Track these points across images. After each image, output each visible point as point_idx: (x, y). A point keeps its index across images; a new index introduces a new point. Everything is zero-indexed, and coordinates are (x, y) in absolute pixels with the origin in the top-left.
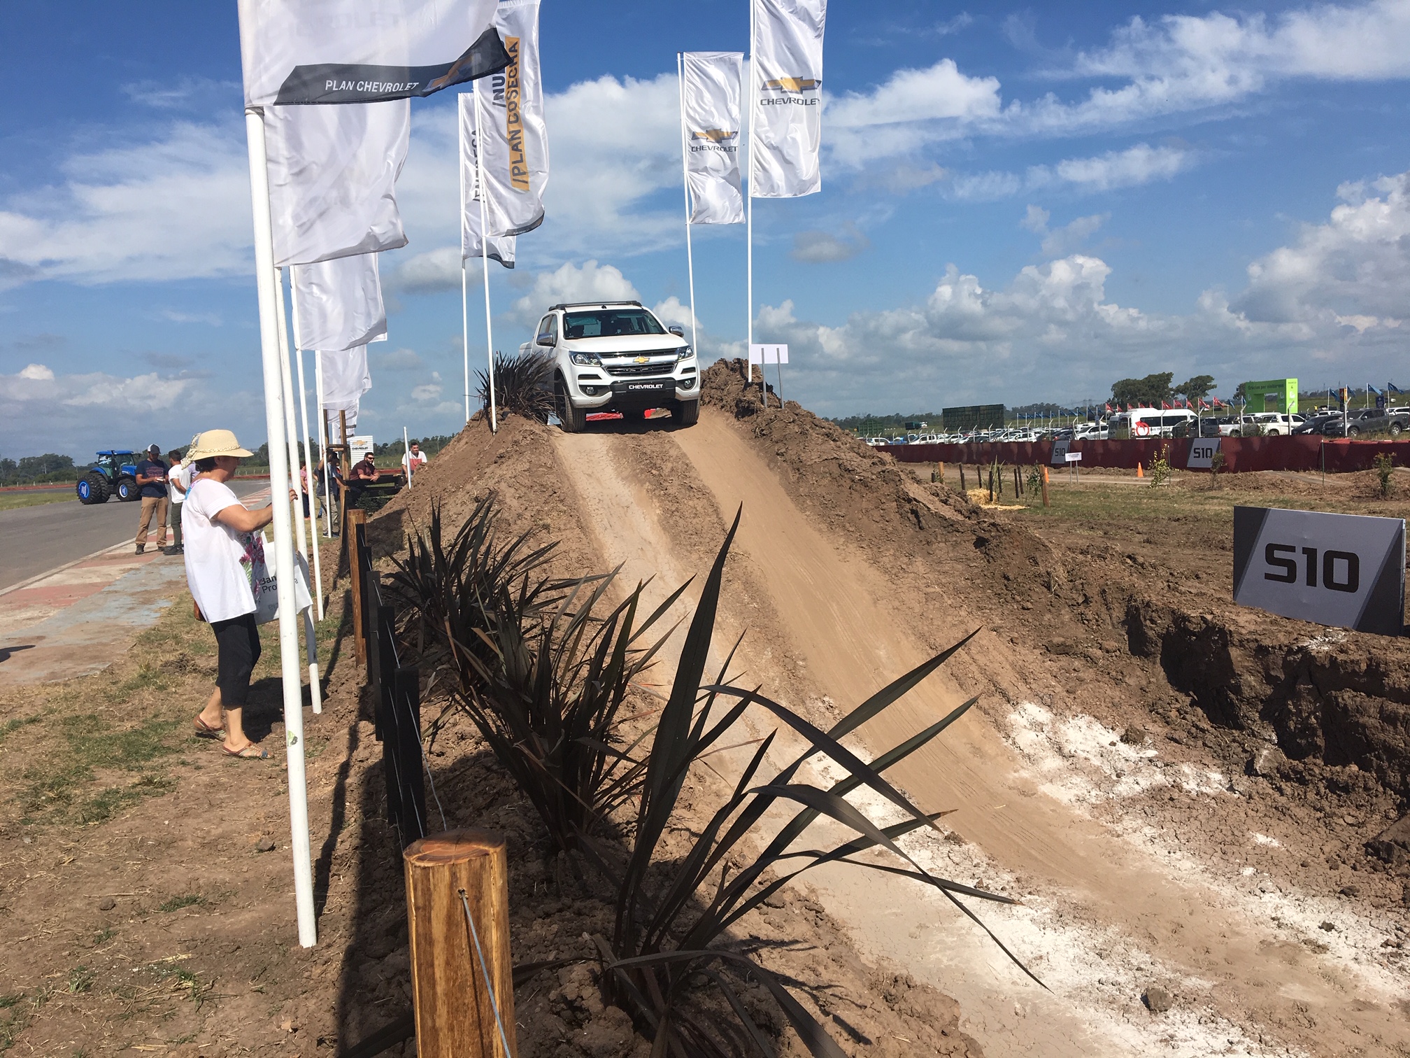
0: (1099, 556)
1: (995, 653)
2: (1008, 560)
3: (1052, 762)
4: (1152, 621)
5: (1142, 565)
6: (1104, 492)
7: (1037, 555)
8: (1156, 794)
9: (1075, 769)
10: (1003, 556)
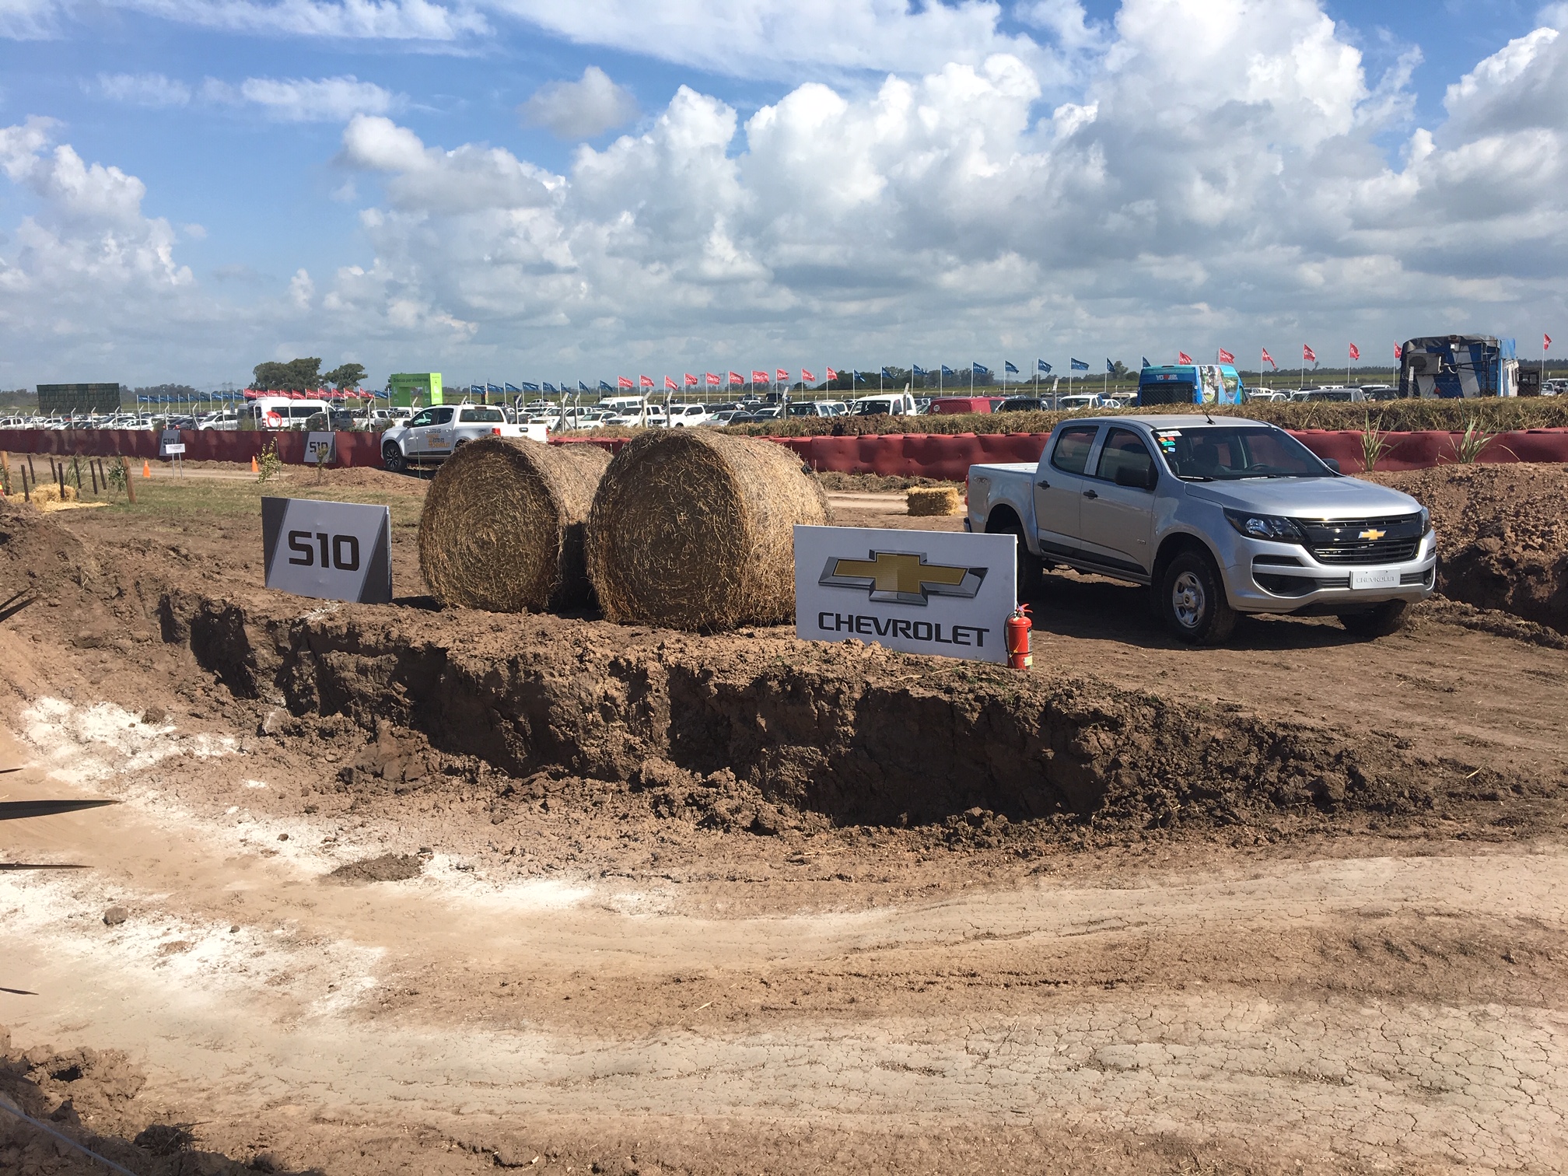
0: (138, 549)
2: (34, 557)
3: (67, 749)
5: (186, 557)
7: (67, 550)
9: (90, 753)
10: (28, 553)
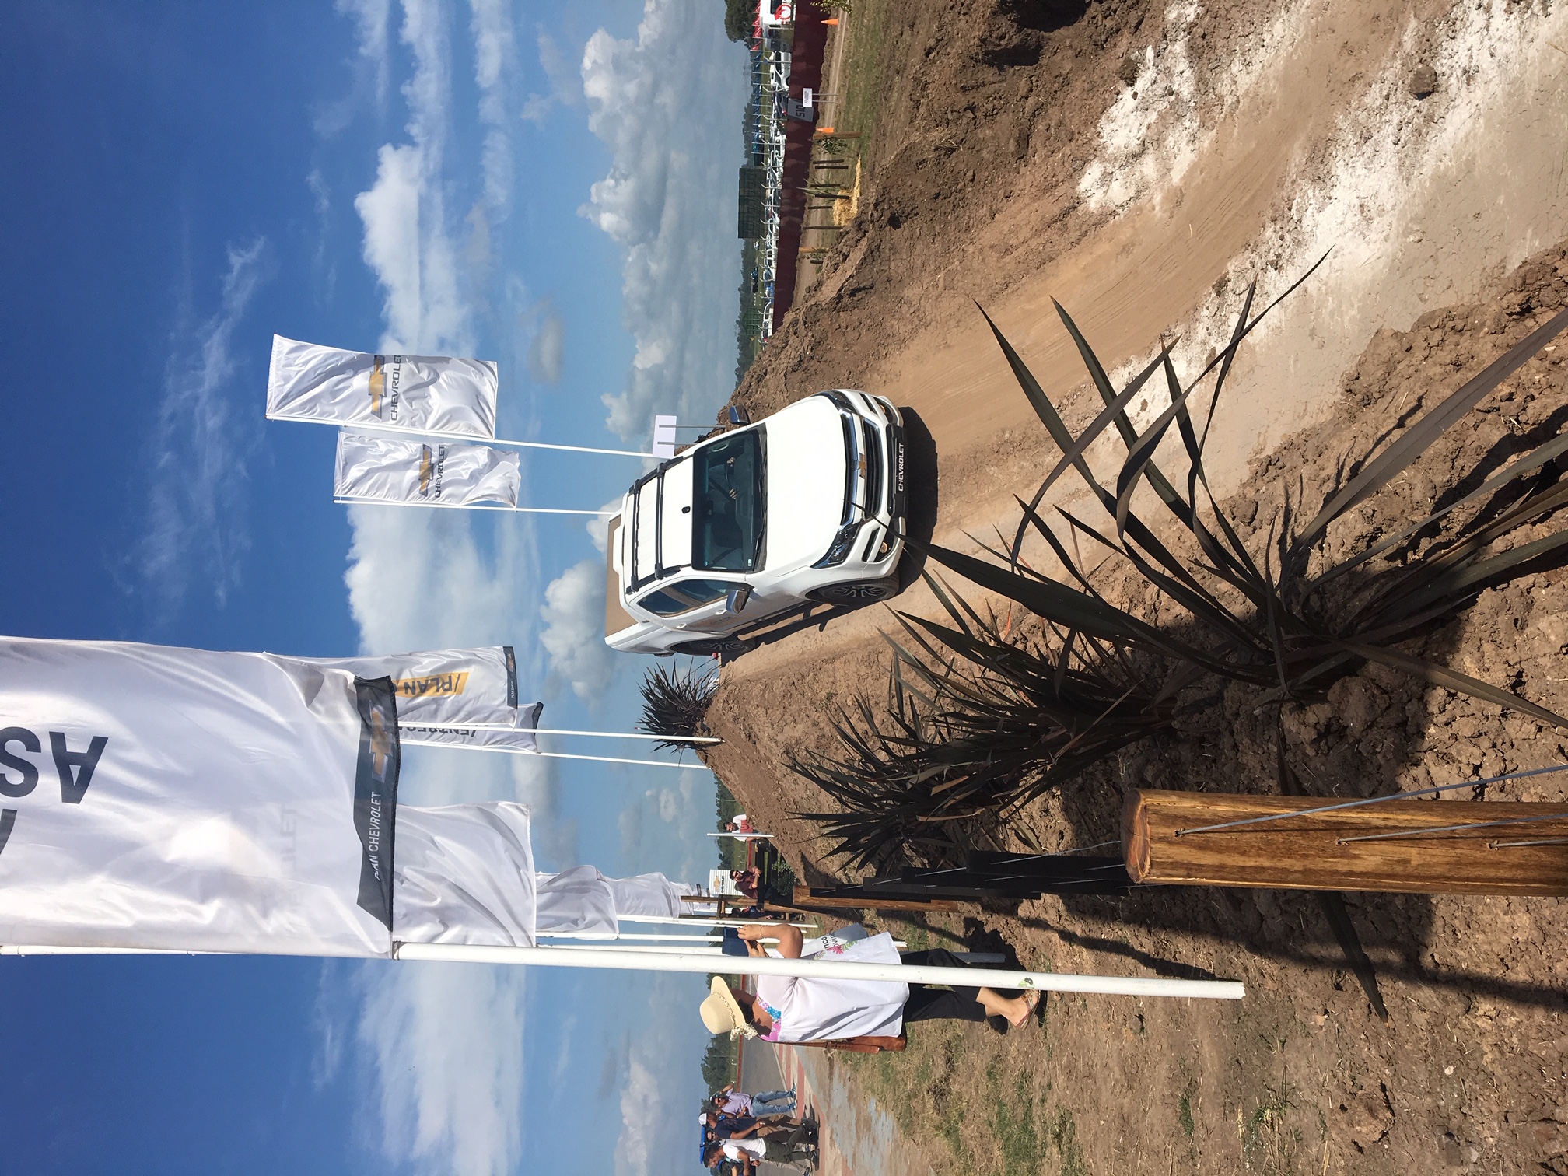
0: (923, 89)
1: (1019, 218)
2: (917, 192)
3: (1148, 167)
4: (1003, 37)
5: (938, 41)
6: (851, 67)
7: (915, 159)
8: (1196, 54)
9: (1159, 141)
10: (912, 198)
